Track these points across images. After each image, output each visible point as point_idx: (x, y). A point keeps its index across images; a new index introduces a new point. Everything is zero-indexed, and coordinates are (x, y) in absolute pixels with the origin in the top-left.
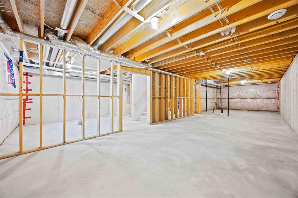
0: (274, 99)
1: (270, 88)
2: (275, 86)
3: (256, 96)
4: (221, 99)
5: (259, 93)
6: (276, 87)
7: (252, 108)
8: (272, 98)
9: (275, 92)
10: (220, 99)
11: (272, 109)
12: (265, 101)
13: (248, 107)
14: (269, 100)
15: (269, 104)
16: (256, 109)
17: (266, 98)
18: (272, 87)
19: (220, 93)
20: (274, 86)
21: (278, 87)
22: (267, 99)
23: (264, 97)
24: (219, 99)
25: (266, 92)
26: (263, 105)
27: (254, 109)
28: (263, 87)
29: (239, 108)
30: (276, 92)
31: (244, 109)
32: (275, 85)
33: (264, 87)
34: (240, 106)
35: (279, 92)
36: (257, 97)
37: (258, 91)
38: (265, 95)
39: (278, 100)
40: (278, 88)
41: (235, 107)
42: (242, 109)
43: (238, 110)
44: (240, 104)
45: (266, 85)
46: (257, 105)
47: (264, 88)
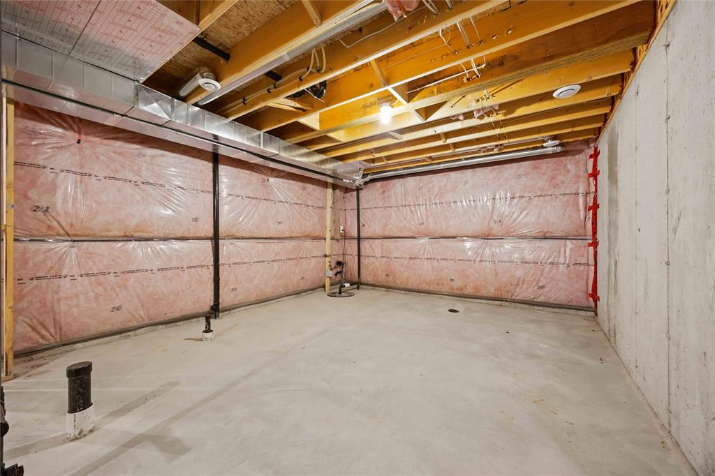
0: (568, 242)
1: (553, 178)
2: (576, 166)
3: (492, 224)
4: (359, 239)
5: (503, 208)
6: (582, 173)
7: (476, 288)
8: (559, 234)
9: (577, 205)
10: (352, 238)
11: (561, 297)
12: (529, 250)
13: (458, 283)
14: (547, 244)
15: (547, 268)
16: (491, 291)
17: (534, 233)
18: (560, 178)
19: (356, 212)
20: (568, 171)
21: (590, 171)
22: (538, 243)
23: (524, 231)
24: (345, 237)
25: (536, 201)
26: (519, 273)
27: (484, 293)
28: (519, 176)
29: (424, 287)
30: (581, 201)
31: (445, 289)
32: (577, 163)
33: (527, 174)
34: (425, 272)
35: (595, 199)
36: (496, 229)
37: (498, 197)
38: (529, 218)
39: (591, 248)
40: (591, 179)
41: (408, 278)
42: (438, 289)
43: (420, 292)
44: (426, 265)
45: (535, 168)
46: (496, 274)
47: (524, 179)
